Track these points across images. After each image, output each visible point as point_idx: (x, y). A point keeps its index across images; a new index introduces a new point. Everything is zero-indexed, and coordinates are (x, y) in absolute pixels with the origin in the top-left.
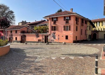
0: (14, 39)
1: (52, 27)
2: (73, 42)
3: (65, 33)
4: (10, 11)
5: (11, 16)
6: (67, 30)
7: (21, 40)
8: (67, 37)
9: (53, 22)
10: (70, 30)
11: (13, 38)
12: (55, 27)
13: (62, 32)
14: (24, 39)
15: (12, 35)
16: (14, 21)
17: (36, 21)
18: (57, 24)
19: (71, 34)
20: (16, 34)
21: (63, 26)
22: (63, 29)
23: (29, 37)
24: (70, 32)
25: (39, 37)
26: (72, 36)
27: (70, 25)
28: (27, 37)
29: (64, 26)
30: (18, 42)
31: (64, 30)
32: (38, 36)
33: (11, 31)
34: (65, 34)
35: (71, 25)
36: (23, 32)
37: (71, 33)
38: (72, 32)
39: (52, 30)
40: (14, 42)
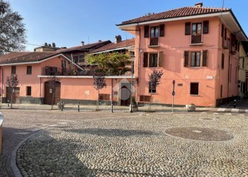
0: (23, 93)
1: (146, 54)
2: (214, 104)
3: (189, 75)
4: (11, 16)
5: (15, 28)
6: (195, 65)
7: (42, 96)
8: (194, 89)
9: (148, 41)
10: (205, 64)
11: (19, 88)
12: (154, 55)
13: (178, 70)
14: (54, 91)
15: (15, 80)
16: (23, 42)
17: (83, 42)
18: (161, 44)
19: (208, 77)
20: (29, 76)
21: (183, 53)
22: (182, 61)
23: (70, 87)
24: (206, 70)
25: (105, 85)
26: (213, 84)
27: (205, 49)
28: (63, 87)
29: (186, 54)
30: (33, 101)
31: (186, 65)
32: (101, 84)
33: (14, 68)
34: (187, 77)
35: (209, 49)
36: (50, 71)
37: (210, 75)
38: (214, 73)
39: (145, 65)
40: (22, 100)
